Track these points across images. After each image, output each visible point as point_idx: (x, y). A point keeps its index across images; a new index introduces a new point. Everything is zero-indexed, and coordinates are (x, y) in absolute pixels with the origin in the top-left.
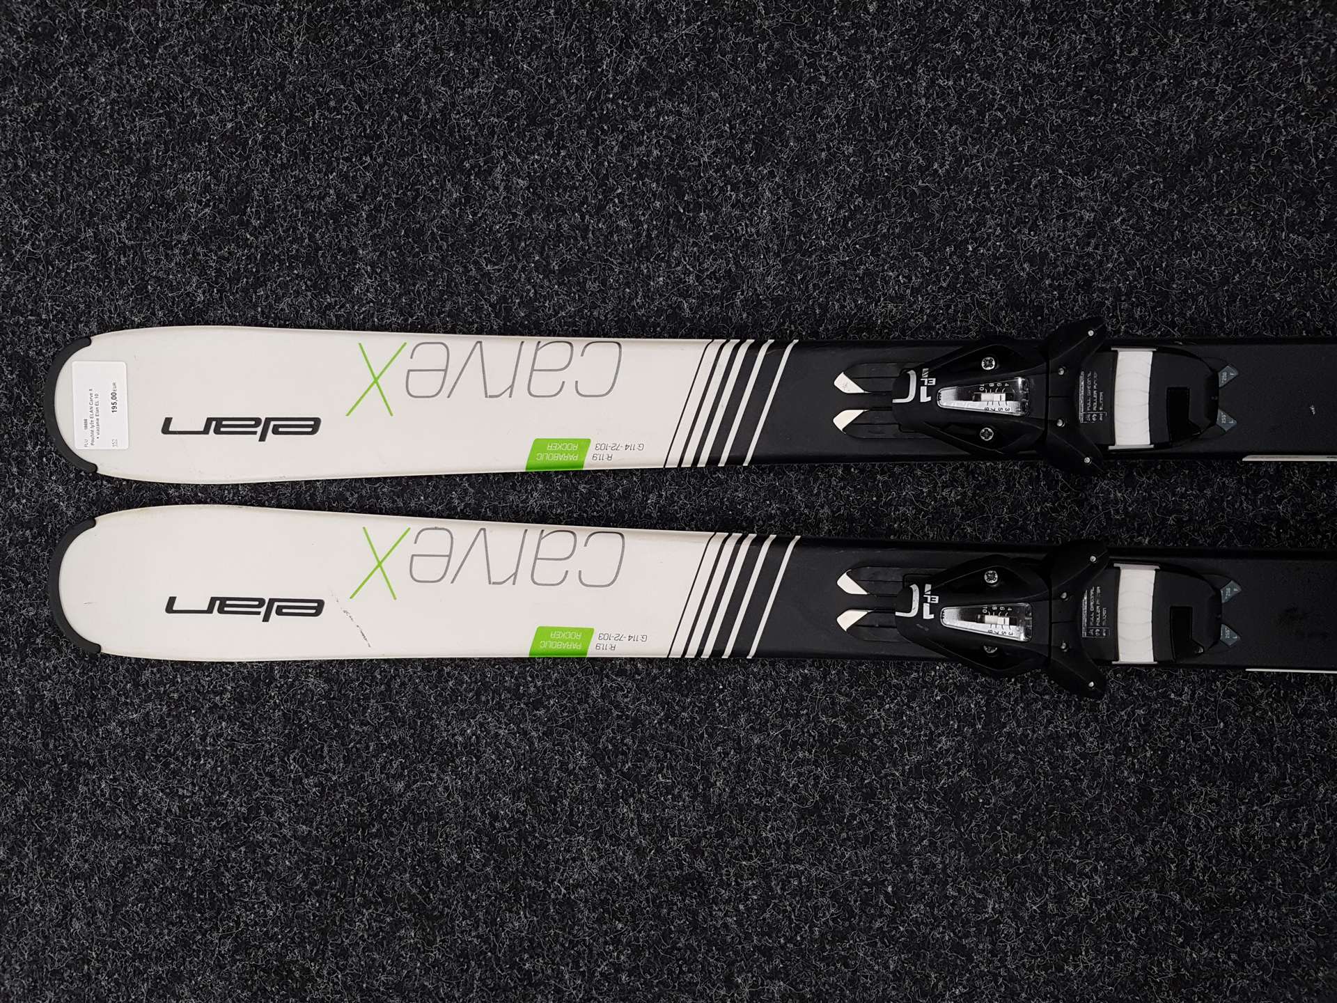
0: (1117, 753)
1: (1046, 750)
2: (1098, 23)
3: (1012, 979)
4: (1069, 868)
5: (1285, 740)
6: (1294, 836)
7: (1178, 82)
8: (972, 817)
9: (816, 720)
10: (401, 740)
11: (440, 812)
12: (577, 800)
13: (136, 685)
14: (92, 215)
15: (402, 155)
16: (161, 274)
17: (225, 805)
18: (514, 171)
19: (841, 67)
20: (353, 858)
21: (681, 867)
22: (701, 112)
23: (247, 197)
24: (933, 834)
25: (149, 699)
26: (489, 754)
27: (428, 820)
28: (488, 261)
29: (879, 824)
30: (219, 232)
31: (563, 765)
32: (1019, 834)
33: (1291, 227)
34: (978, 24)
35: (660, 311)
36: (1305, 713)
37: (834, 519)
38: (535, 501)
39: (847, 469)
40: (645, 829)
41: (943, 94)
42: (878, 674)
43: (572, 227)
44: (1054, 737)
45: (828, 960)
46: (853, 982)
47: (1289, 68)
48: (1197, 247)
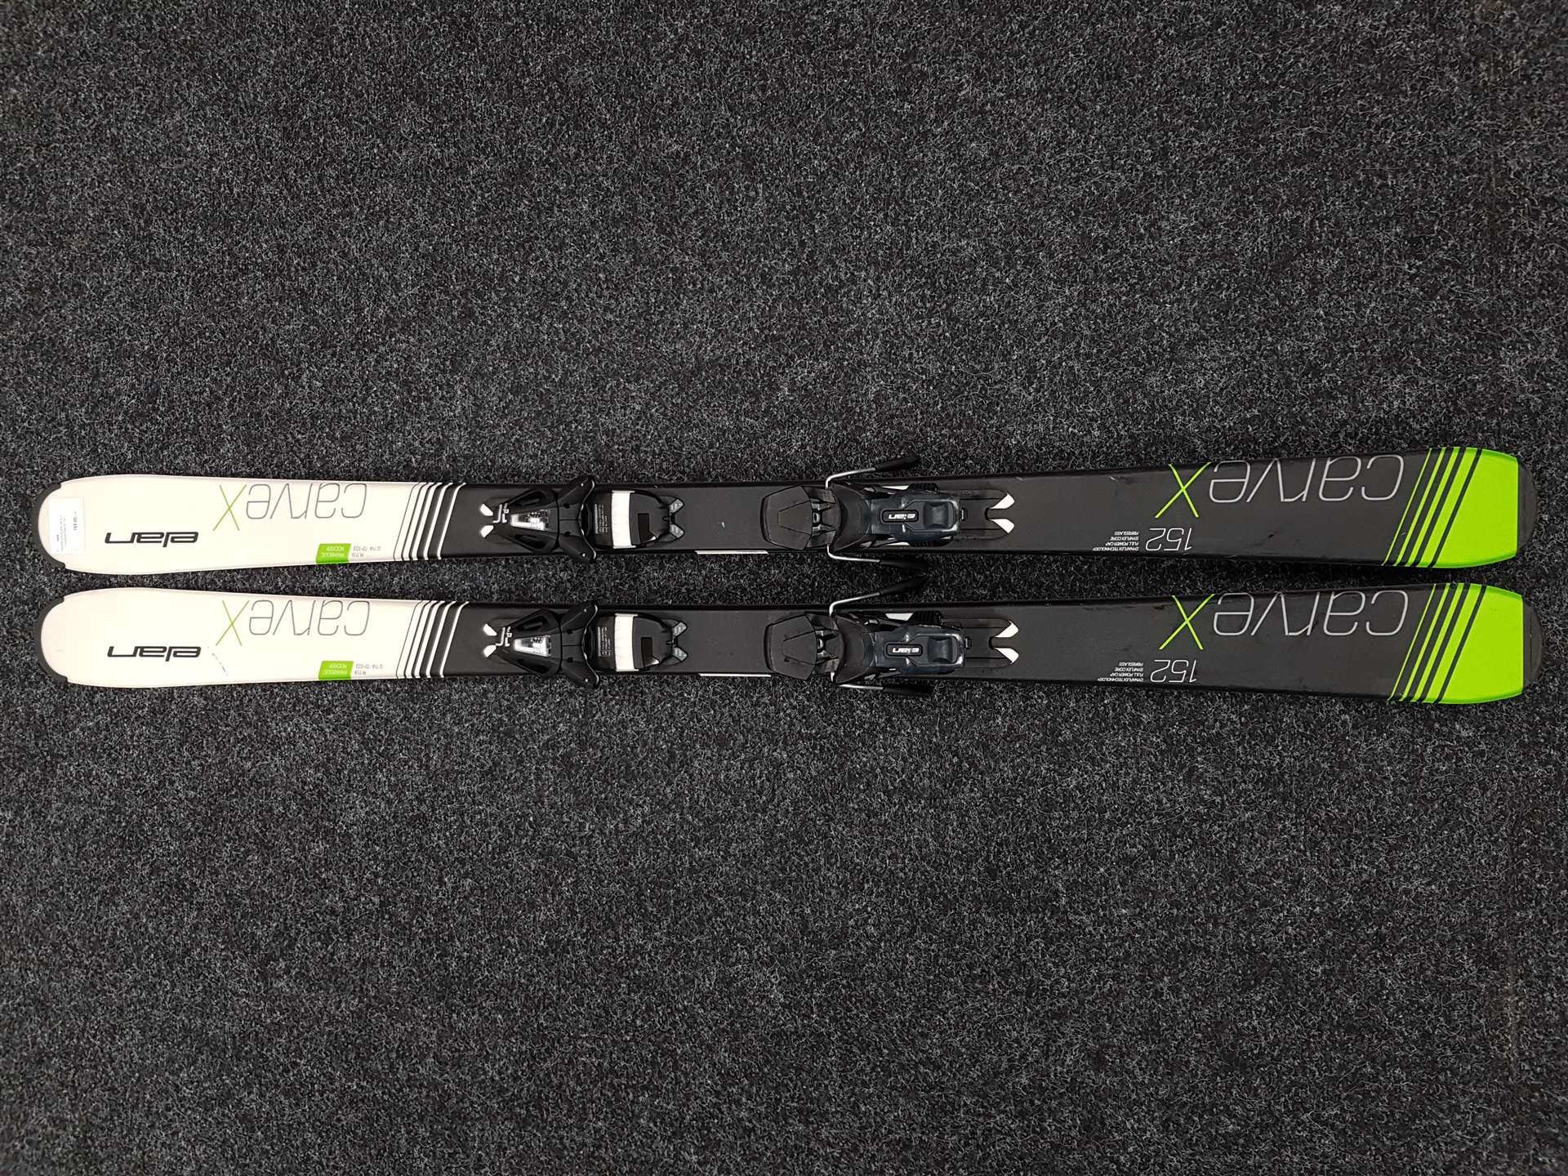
0: (656, 731)
1: (618, 730)
2: (642, 290)
3: (600, 872)
4: (631, 802)
5: (747, 721)
6: (753, 778)
7: (686, 327)
8: (577, 772)
9: (491, 716)
10: (249, 735)
11: (273, 781)
12: (353, 771)
13: (92, 704)
14: (65, 404)
15: (249, 366)
16: (106, 442)
17: (144, 780)
18: (314, 376)
19: (499, 315)
20: (222, 812)
21: (413, 811)
22: (420, 341)
23: (157, 393)
24: (556, 784)
25: (99, 712)
26: (301, 743)
27: (266, 786)
28: (299, 432)
29: (526, 779)
30: (141, 415)
31: (344, 750)
32: (604, 781)
33: (746, 414)
34: (576, 290)
35: (399, 463)
36: (757, 704)
37: (501, 591)
38: (327, 583)
39: (507, 560)
40: (392, 788)
41: (557, 333)
42: (525, 686)
43: (348, 411)
44: (622, 722)
45: (497, 865)
46: (511, 878)
47: (744, 318)
48: (696, 426)
